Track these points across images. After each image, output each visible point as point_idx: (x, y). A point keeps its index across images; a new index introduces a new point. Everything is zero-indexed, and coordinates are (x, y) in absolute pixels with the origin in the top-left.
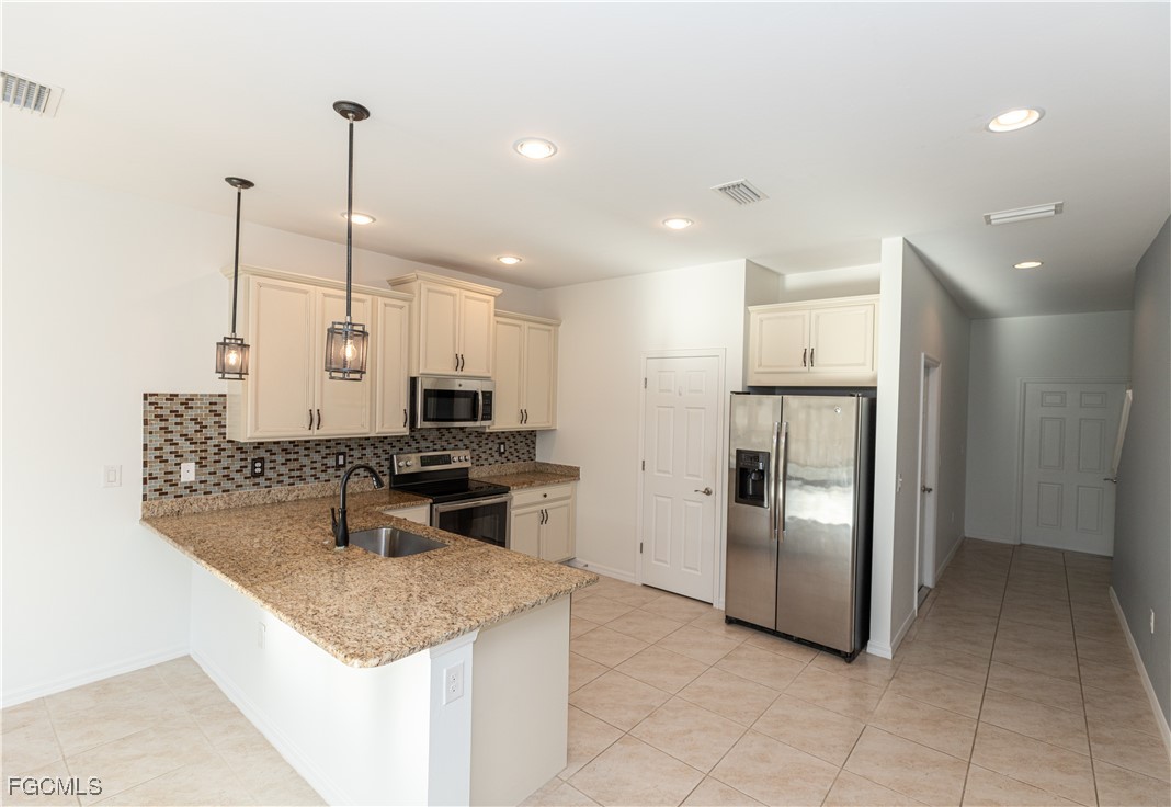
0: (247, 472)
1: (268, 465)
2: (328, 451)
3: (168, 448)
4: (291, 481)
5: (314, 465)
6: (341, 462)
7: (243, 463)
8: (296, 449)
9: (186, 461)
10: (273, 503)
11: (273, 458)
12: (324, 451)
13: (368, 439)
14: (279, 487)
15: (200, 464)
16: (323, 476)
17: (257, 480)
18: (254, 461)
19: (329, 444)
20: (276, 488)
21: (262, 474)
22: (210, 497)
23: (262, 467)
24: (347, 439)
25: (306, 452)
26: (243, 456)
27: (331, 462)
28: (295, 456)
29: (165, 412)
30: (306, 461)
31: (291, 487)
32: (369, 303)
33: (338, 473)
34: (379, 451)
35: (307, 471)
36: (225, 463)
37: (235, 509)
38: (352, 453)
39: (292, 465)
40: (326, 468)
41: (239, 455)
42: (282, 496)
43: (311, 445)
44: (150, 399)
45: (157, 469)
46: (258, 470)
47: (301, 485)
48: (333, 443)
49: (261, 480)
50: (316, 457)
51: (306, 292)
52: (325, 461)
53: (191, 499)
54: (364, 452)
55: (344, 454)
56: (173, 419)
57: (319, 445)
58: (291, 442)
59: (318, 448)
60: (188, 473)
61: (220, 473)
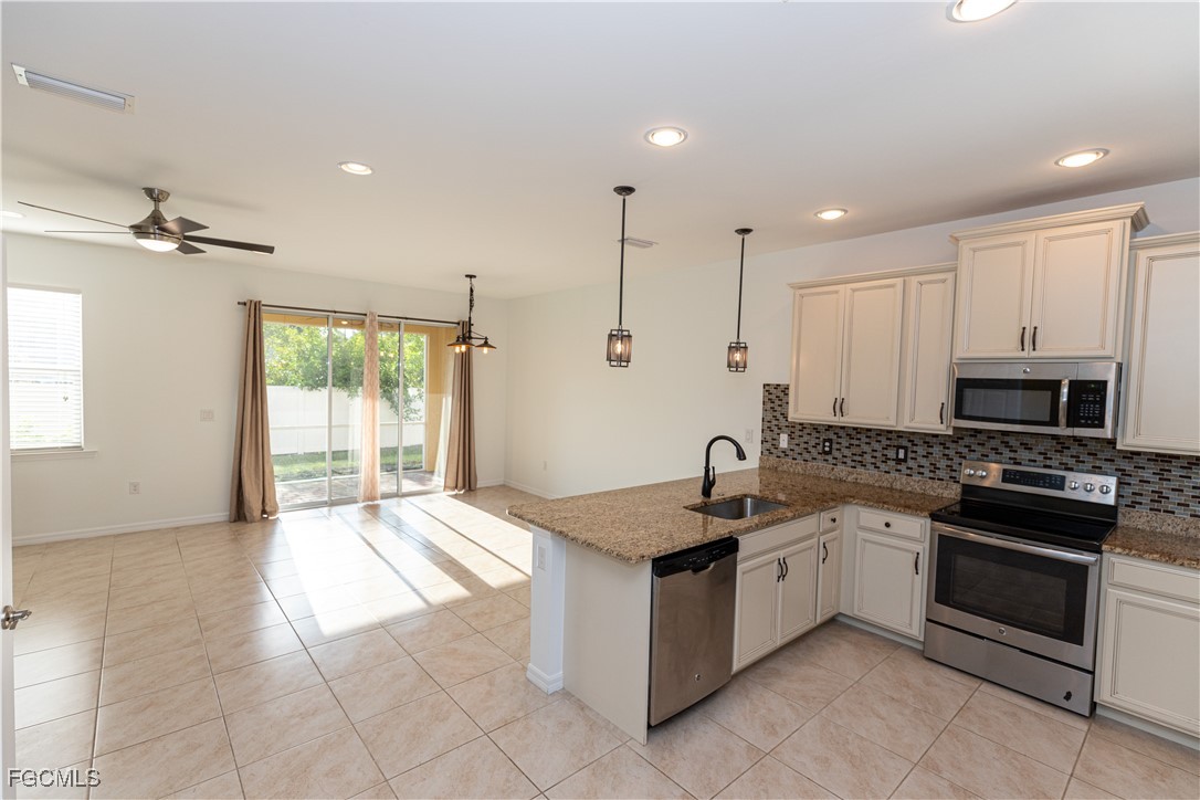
0: (820, 448)
1: (835, 446)
2: (888, 442)
3: (775, 422)
4: (853, 464)
5: (875, 454)
6: (901, 455)
7: (817, 441)
8: (859, 436)
9: (783, 432)
10: (835, 480)
11: (839, 440)
12: (885, 442)
13: (936, 436)
14: (843, 467)
15: (791, 437)
16: (883, 467)
17: (827, 457)
18: (825, 441)
19: (890, 435)
20: (841, 467)
21: (830, 453)
22: (794, 462)
23: (830, 447)
24: (910, 433)
25: (868, 440)
26: (818, 435)
27: (891, 453)
28: (857, 442)
29: (773, 397)
30: (866, 448)
31: (851, 469)
32: (899, 288)
33: (899, 467)
34: (951, 453)
35: (868, 458)
36: (806, 438)
37: (809, 476)
38: (915, 448)
39: (854, 450)
40: (886, 460)
41: (815, 434)
42: (843, 475)
43: (872, 434)
44: (767, 388)
45: (769, 435)
46: (827, 449)
47: (860, 469)
48: (894, 436)
49: (829, 458)
50: (877, 446)
51: (837, 292)
52: (885, 452)
53: (783, 460)
54: (930, 450)
55: (905, 448)
56: (777, 402)
57: (880, 435)
58: (855, 429)
59: (879, 438)
60: (784, 441)
61: (803, 446)
